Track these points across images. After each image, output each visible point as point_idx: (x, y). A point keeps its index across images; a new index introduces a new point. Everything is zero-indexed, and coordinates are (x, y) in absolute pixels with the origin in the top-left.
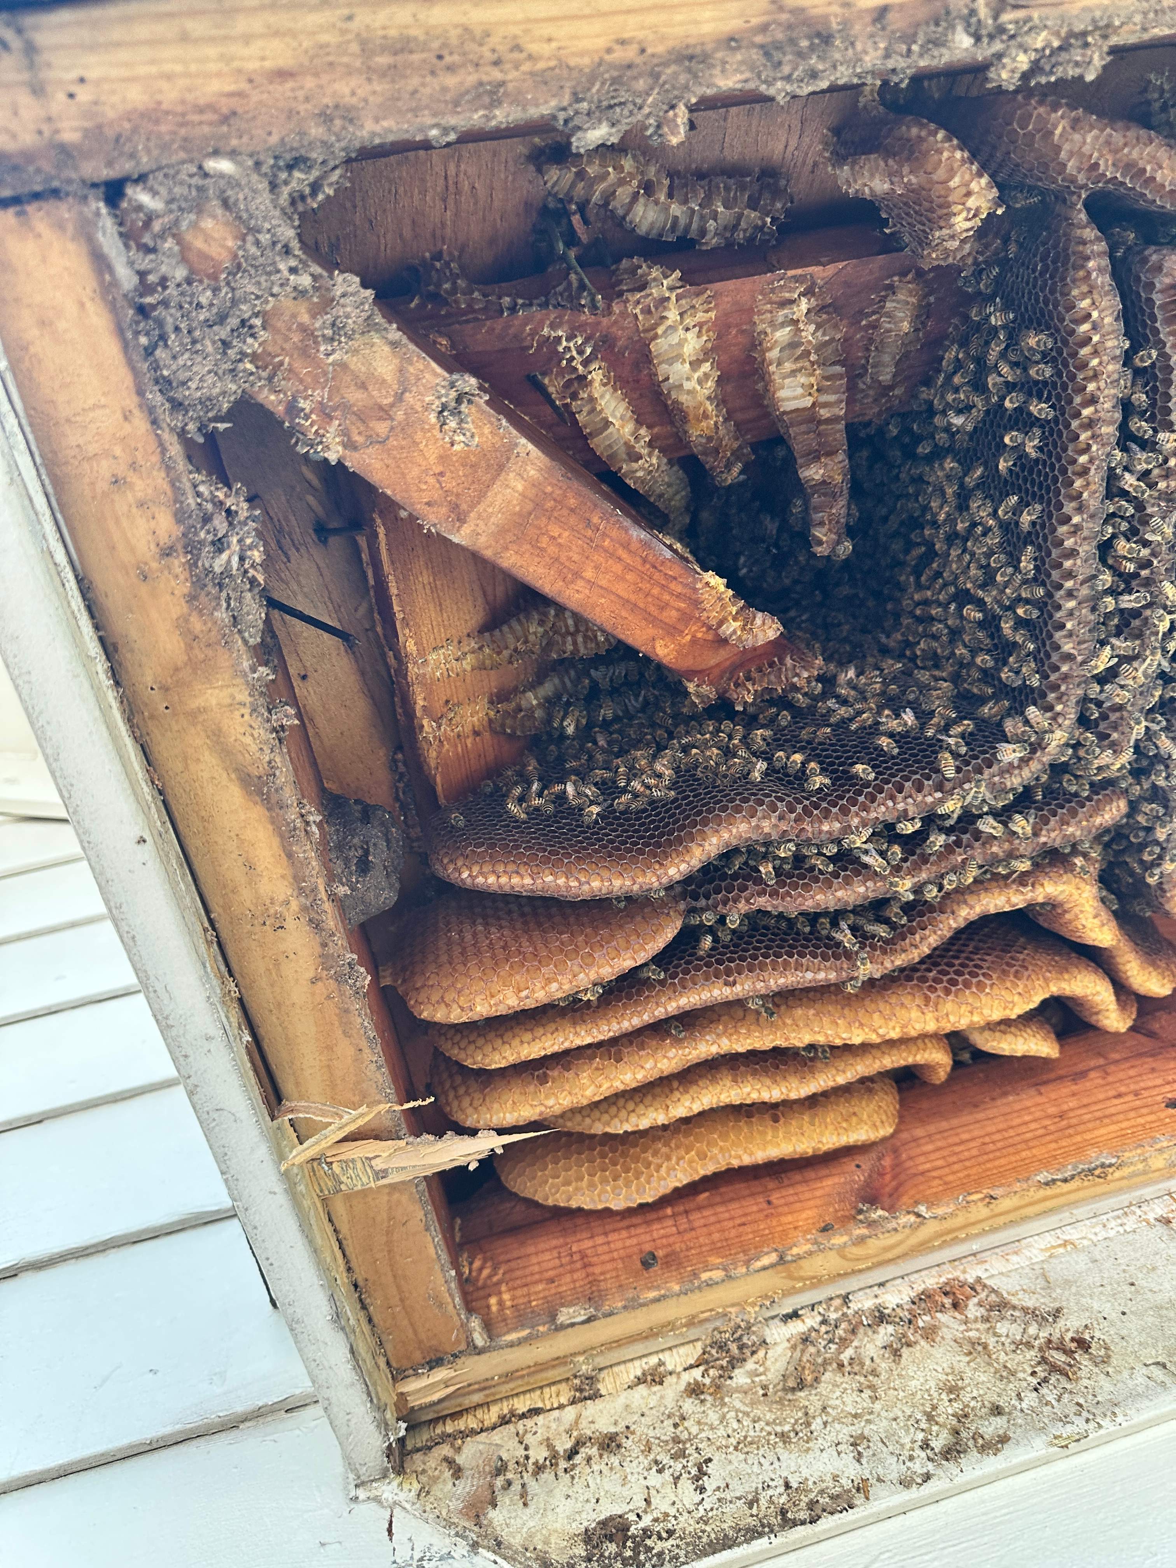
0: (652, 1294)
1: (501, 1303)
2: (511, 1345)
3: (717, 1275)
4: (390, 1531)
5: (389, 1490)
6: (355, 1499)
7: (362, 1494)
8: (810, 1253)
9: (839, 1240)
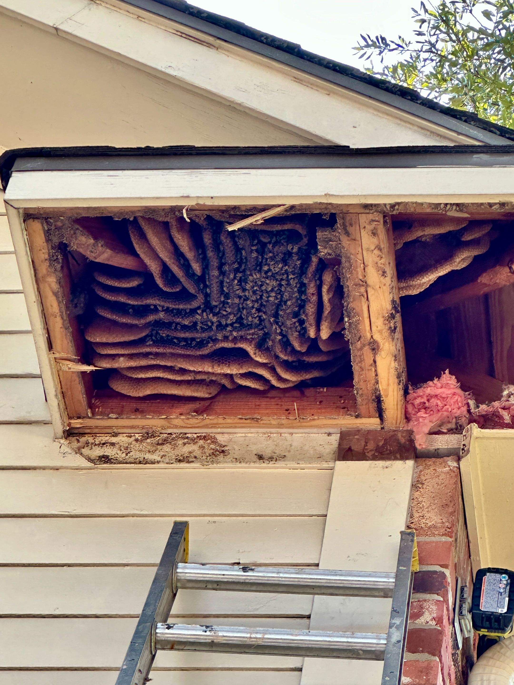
0: (134, 417)
1: (98, 410)
2: (97, 419)
3: (150, 417)
4: (60, 447)
5: (62, 441)
6: (55, 441)
7: (56, 440)
8: (174, 418)
9: (182, 417)
